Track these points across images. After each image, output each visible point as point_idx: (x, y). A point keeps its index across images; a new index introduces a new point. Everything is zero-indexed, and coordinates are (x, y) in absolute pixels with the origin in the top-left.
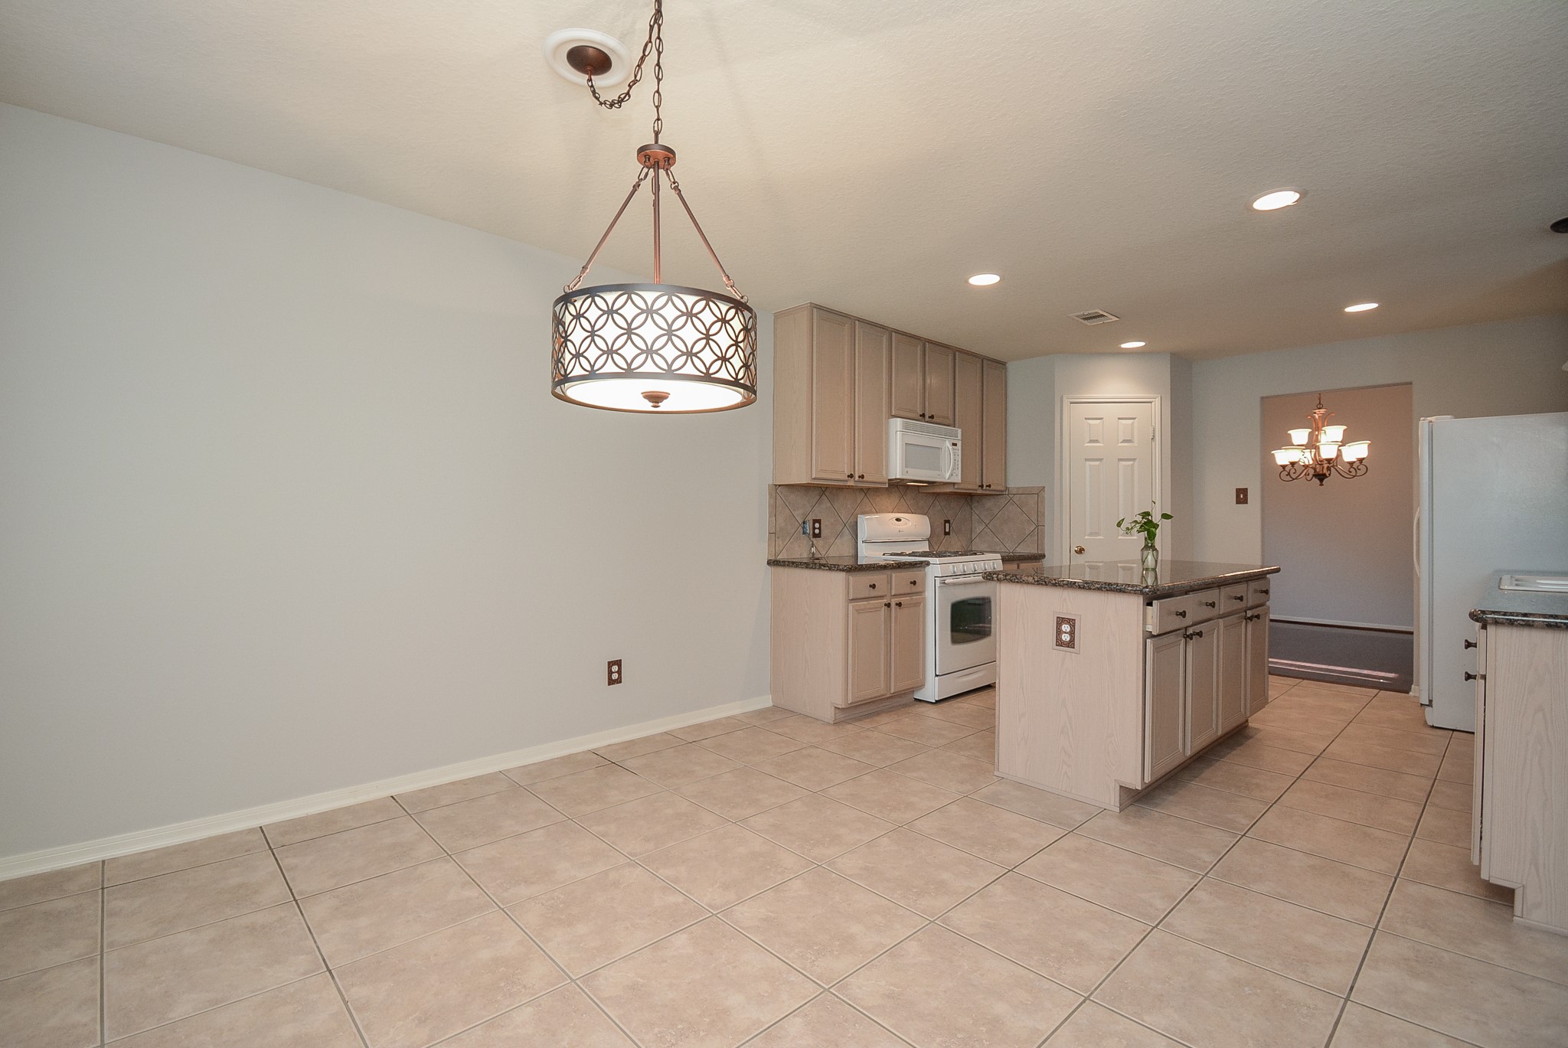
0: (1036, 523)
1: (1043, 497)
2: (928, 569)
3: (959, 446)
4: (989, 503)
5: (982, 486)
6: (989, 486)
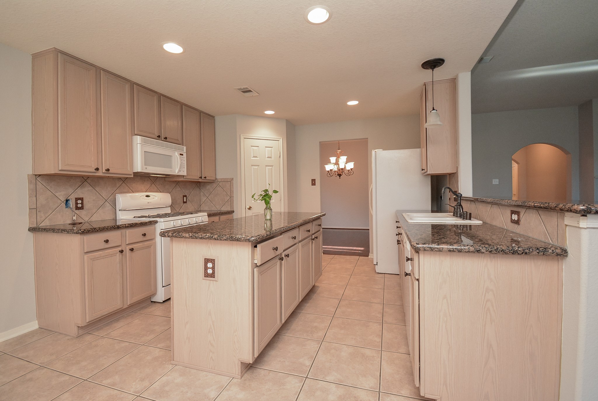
0: (230, 195)
1: (233, 183)
2: (157, 225)
3: (185, 155)
4: (208, 187)
5: (201, 177)
6: (205, 177)
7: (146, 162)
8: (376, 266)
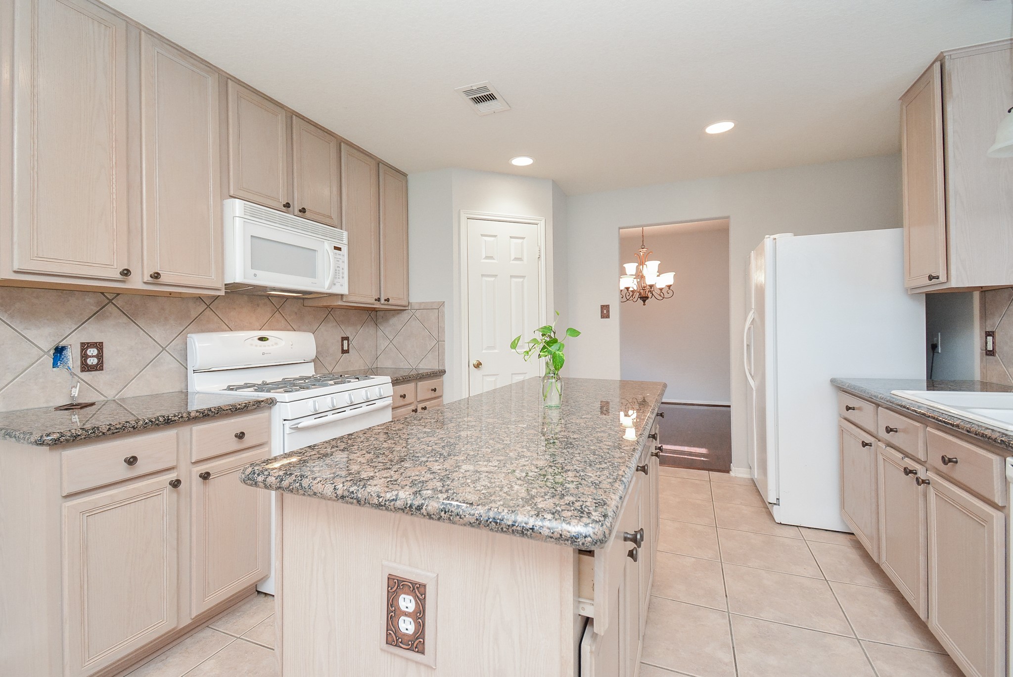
0: (437, 338)
1: (444, 312)
2: (276, 408)
3: (345, 250)
4: (394, 321)
5: (379, 300)
6: (388, 300)
7: (255, 263)
8: (775, 506)
